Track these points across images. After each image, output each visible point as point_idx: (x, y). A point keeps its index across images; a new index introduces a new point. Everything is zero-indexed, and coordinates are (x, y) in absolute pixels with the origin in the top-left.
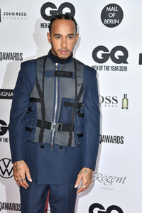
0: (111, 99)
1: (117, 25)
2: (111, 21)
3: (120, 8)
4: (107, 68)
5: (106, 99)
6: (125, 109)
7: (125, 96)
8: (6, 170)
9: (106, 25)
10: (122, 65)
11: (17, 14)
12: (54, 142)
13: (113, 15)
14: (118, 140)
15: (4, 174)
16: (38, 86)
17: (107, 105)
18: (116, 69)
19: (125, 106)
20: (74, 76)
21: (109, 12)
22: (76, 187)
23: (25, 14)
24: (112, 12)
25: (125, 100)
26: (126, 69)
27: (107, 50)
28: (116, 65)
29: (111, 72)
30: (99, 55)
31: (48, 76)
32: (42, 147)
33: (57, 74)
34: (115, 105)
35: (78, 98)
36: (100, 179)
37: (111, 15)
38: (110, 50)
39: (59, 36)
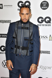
0: (45, 37)
1: (46, 9)
2: (44, 7)
3: (47, 2)
4: (43, 25)
5: (43, 37)
6: (50, 41)
7: (50, 35)
8: (6, 64)
9: (43, 9)
10: (49, 24)
11: (9, 6)
12: (21, 54)
13: (45, 5)
14: (48, 52)
15: (5, 66)
16: (15, 32)
17: (44, 39)
18: (47, 25)
19: (50, 39)
20: (29, 29)
21: (44, 4)
22: (30, 71)
23: (12, 6)
24: (45, 4)
25: (50, 37)
26: (50, 25)
27: (43, 18)
28: (47, 24)
29: (44, 27)
30: (40, 20)
31: (19, 29)
32: (17, 55)
33: (22, 28)
34: (46, 39)
35: (30, 37)
36: (41, 68)
37: (44, 5)
38: (44, 18)
39: (23, 14)
